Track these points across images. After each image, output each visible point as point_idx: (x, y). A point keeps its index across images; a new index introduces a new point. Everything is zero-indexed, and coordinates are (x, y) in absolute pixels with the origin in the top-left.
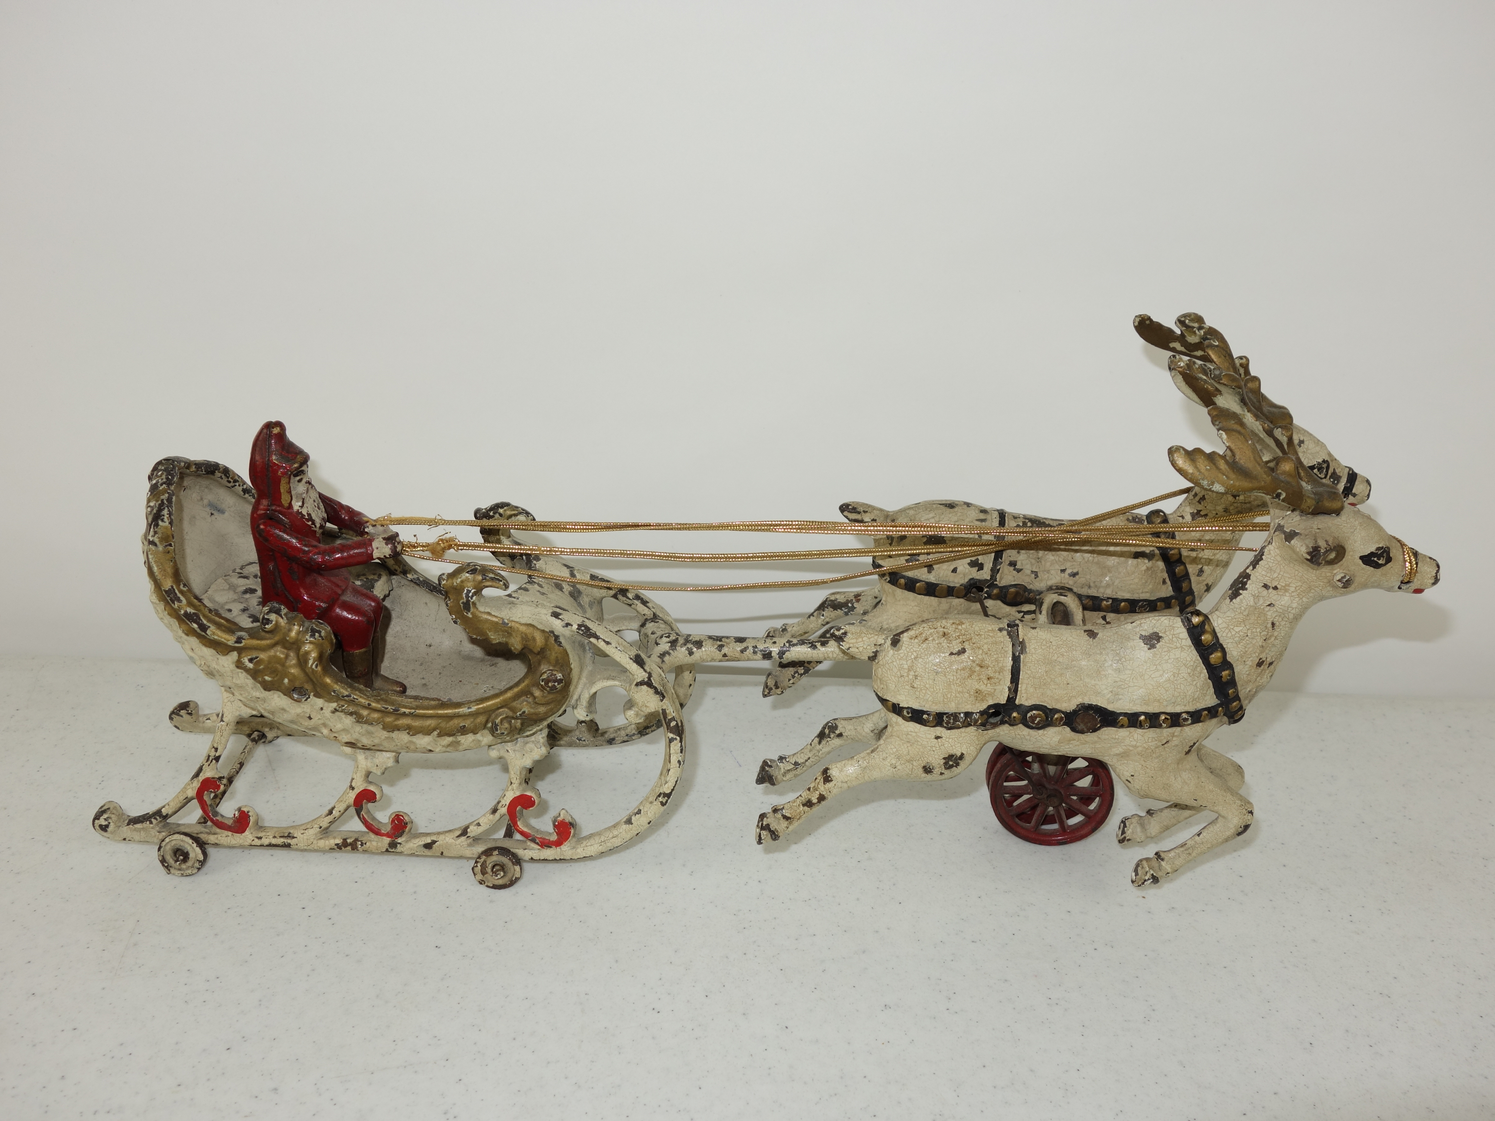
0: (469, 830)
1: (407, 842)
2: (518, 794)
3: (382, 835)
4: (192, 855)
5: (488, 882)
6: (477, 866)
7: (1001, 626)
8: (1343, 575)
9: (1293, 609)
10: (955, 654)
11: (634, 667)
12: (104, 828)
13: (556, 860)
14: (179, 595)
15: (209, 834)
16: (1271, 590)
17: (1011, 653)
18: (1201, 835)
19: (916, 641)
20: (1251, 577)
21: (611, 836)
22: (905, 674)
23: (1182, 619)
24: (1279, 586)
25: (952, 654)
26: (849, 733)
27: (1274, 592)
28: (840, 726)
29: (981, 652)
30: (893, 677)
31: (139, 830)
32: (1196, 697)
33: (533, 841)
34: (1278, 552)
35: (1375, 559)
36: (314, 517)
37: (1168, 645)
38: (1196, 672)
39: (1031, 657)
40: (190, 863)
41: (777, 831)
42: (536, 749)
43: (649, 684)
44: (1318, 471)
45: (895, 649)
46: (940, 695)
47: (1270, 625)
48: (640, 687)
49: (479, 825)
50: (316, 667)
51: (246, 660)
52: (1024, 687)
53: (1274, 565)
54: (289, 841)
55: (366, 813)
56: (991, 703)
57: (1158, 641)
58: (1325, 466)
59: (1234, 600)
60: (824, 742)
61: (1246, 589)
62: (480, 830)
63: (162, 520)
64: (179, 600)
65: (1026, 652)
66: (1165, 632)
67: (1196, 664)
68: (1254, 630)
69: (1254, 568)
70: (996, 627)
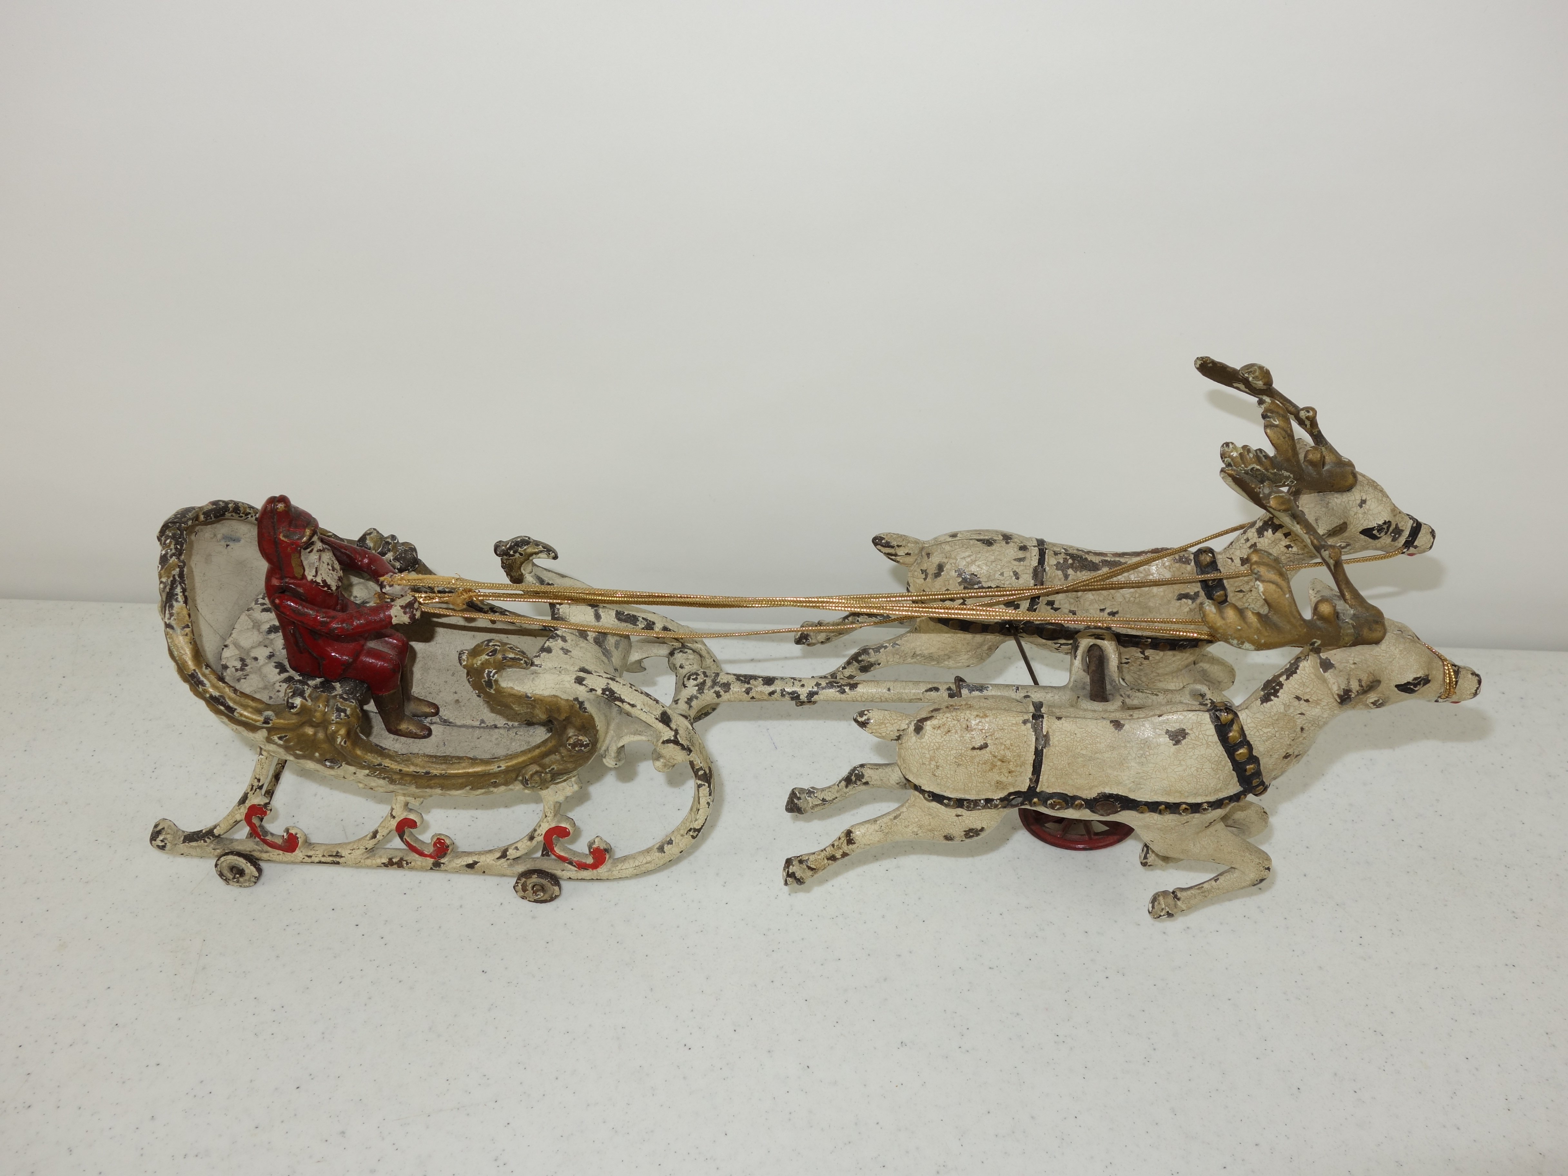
0: (508, 853)
1: (450, 861)
2: (553, 825)
3: (426, 856)
4: (247, 871)
5: (530, 898)
6: (518, 886)
7: (1026, 717)
8: (1376, 699)
9: (1323, 718)
10: (978, 749)
11: (660, 726)
12: (163, 848)
13: (592, 879)
14: (202, 678)
15: (261, 852)
16: (1302, 702)
17: (1034, 748)
18: (1218, 882)
19: (939, 731)
20: (1284, 687)
21: (644, 861)
22: (927, 763)
23: (1210, 714)
24: (1310, 700)
25: (974, 748)
26: (875, 783)
27: (1306, 704)
28: (866, 775)
29: (1003, 747)
30: (915, 763)
31: (195, 847)
32: (1218, 788)
33: (571, 863)
34: (1313, 671)
35: (1412, 687)
36: (329, 581)
37: (1194, 742)
38: (1220, 766)
39: (1054, 750)
40: (246, 878)
41: (803, 879)
42: (568, 787)
43: (676, 742)
44: (1378, 532)
45: (918, 736)
46: (960, 784)
47: (1299, 729)
48: (666, 745)
49: (517, 848)
50: (345, 743)
51: (276, 738)
52: (1046, 777)
53: (1307, 681)
54: (338, 859)
55: (408, 837)
56: (1012, 790)
57: (1184, 738)
58: (1385, 527)
59: (1265, 704)
60: (850, 787)
61: (1278, 697)
62: (518, 854)
63: (177, 600)
64: (203, 684)
65: (1049, 745)
66: (1192, 729)
67: (1220, 759)
68: (1283, 733)
69: (1288, 678)
70: (1020, 719)
